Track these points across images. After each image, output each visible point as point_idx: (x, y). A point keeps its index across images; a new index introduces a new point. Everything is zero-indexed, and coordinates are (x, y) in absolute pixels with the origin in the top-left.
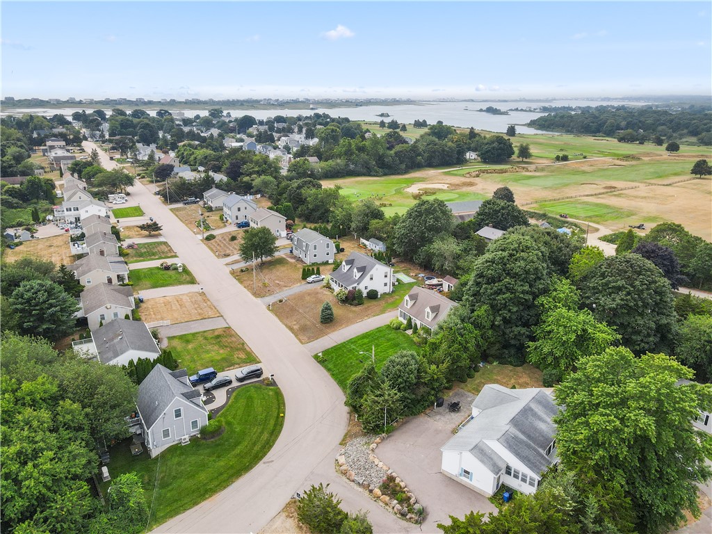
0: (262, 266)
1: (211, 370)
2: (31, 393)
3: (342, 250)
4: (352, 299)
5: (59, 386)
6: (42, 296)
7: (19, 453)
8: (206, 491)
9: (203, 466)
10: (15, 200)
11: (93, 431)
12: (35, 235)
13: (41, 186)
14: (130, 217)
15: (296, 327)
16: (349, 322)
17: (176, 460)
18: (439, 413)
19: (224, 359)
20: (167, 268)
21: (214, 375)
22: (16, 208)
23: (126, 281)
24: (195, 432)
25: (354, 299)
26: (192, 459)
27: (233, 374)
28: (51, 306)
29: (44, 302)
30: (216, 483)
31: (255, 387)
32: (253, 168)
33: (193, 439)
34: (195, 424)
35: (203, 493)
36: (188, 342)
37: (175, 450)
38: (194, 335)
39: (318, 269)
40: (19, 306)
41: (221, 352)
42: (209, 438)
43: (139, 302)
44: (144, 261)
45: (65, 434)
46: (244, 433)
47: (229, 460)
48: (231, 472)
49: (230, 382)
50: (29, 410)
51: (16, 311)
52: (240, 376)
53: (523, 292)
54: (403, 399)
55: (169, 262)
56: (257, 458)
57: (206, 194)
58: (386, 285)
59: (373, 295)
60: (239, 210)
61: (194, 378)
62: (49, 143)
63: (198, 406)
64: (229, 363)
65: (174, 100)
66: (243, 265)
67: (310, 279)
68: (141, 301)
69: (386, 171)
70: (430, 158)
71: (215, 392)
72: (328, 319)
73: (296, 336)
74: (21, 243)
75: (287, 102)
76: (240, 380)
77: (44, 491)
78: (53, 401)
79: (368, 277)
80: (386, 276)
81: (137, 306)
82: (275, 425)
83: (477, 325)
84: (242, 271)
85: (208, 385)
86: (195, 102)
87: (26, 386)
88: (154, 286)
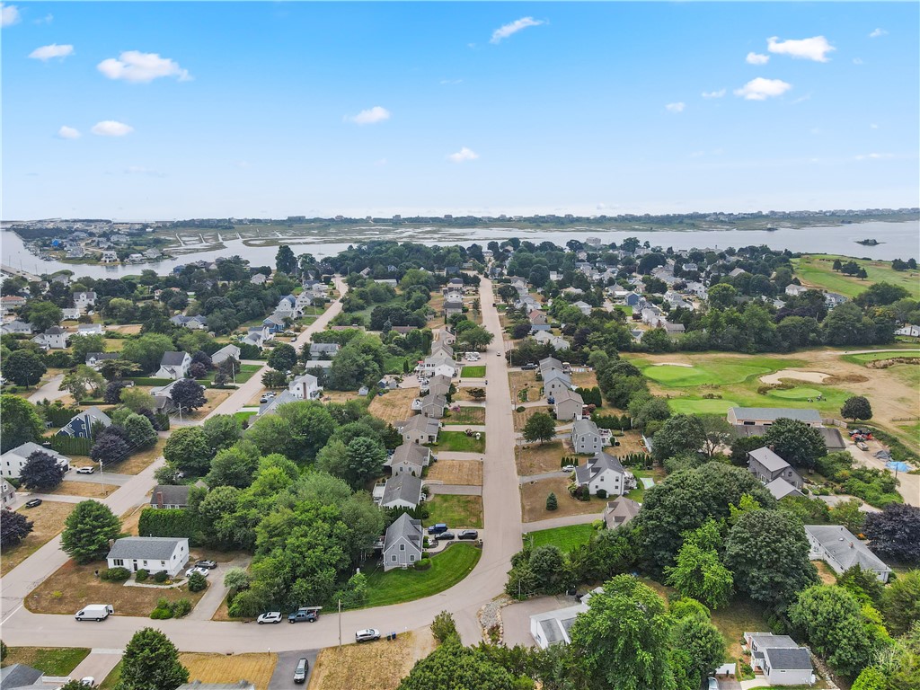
0: (541, 447)
1: (444, 525)
2: (325, 513)
3: (618, 444)
4: (581, 494)
5: (341, 512)
6: (363, 449)
7: (309, 543)
8: (400, 599)
9: (406, 585)
10: (399, 349)
11: (352, 544)
12: (399, 385)
13: (420, 338)
14: (471, 376)
15: (527, 507)
16: (567, 513)
17: (394, 576)
18: (567, 599)
19: (460, 520)
20: (470, 435)
21: (445, 529)
22: (398, 355)
23: (435, 442)
24: (411, 563)
25: (581, 495)
26: (403, 579)
27: (457, 532)
28: (367, 457)
29: (364, 453)
30: (407, 596)
31: (467, 545)
32: (599, 337)
33: (410, 567)
34: (412, 557)
35: (399, 599)
36: (446, 501)
37: (397, 570)
38: (453, 496)
39: (576, 461)
40: (350, 453)
41: (463, 514)
42: (419, 569)
43: (433, 461)
44: (458, 424)
45: (334, 539)
46: (440, 573)
47: (422, 587)
48: (420, 593)
49: (453, 537)
50: (320, 521)
51: (348, 456)
52: (461, 535)
53: (668, 522)
54: (536, 579)
55: (473, 428)
56: (439, 590)
57: (542, 363)
58: (617, 487)
59: (602, 495)
60: (553, 386)
61: (431, 528)
62: (450, 285)
63: (417, 546)
64: (461, 523)
65: (605, 217)
66: (524, 443)
67: (565, 468)
68: (436, 461)
69: (763, 347)
70: (832, 335)
71: (439, 541)
72: (552, 507)
73: (523, 514)
74: (388, 391)
75: (743, 218)
76: (460, 537)
77: (314, 566)
78: (335, 519)
79: (599, 478)
80: (617, 480)
81: (431, 464)
82: (462, 574)
83: (630, 540)
84: (524, 448)
85: (438, 536)
86: (627, 219)
87: (324, 508)
88: (451, 450)
